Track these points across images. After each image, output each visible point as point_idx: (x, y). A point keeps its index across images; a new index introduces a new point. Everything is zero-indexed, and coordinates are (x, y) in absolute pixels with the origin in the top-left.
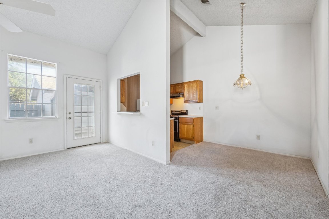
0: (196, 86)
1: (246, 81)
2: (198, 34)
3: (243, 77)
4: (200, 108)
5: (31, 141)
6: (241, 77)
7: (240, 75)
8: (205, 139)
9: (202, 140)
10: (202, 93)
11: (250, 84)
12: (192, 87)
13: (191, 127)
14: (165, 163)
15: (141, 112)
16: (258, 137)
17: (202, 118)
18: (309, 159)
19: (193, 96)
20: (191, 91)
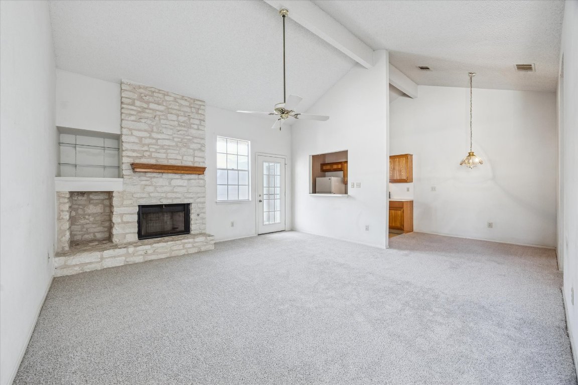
0: (404, 162)
1: (476, 160)
2: (404, 95)
3: (473, 155)
4: (408, 190)
5: (232, 225)
6: (470, 155)
7: (469, 153)
8: (415, 228)
9: (411, 230)
10: (412, 170)
11: (481, 163)
12: (399, 162)
13: (399, 212)
14: (385, 248)
15: (349, 194)
16: (490, 225)
17: (411, 202)
18: (554, 248)
19: (400, 175)
20: (397, 168)
